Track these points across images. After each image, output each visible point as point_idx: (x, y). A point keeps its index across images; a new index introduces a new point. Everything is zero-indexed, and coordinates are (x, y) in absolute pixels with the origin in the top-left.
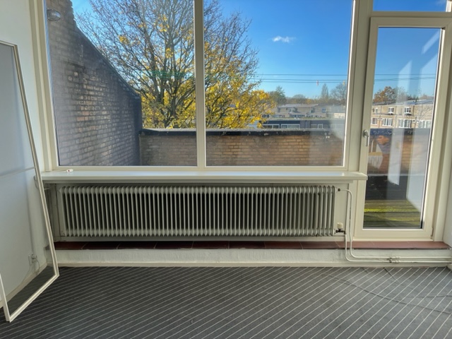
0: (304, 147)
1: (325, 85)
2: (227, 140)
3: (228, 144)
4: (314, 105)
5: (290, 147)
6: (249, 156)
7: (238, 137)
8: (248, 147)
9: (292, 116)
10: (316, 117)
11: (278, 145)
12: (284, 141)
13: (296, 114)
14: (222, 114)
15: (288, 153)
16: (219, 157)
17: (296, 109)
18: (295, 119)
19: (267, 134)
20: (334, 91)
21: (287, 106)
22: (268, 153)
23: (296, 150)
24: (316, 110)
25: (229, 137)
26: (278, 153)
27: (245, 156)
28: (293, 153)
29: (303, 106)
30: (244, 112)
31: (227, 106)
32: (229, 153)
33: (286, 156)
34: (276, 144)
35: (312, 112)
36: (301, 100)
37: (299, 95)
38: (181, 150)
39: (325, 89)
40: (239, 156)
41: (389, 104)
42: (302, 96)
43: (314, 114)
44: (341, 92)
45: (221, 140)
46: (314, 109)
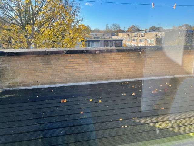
0: (124, 60)
1: (107, 24)
2: (67, 58)
3: (69, 60)
4: (104, 33)
5: (114, 61)
6: (85, 69)
7: (76, 55)
8: (84, 62)
9: (94, 38)
10: (105, 38)
11: (106, 60)
12: (111, 56)
13: (96, 37)
14: (62, 37)
15: (113, 65)
16: (62, 70)
17: (96, 35)
18: (97, 39)
19: (98, 52)
20: (111, 27)
21: (92, 33)
22: (99, 66)
23: (119, 63)
24: (105, 35)
25: (69, 55)
26: (106, 66)
27: (82, 69)
28: (117, 65)
29: (99, 33)
30: (75, 36)
31: (65, 32)
32: (70, 67)
33: (112, 67)
34: (105, 59)
35: (103, 36)
36: (98, 31)
37: (96, 29)
38: (29, 67)
39: (107, 26)
40: (77, 70)
41: (135, 32)
42: (98, 29)
43: (104, 37)
44: (114, 27)
45: (63, 58)
46: (104, 35)
